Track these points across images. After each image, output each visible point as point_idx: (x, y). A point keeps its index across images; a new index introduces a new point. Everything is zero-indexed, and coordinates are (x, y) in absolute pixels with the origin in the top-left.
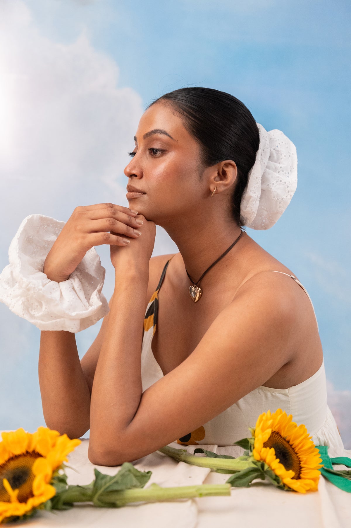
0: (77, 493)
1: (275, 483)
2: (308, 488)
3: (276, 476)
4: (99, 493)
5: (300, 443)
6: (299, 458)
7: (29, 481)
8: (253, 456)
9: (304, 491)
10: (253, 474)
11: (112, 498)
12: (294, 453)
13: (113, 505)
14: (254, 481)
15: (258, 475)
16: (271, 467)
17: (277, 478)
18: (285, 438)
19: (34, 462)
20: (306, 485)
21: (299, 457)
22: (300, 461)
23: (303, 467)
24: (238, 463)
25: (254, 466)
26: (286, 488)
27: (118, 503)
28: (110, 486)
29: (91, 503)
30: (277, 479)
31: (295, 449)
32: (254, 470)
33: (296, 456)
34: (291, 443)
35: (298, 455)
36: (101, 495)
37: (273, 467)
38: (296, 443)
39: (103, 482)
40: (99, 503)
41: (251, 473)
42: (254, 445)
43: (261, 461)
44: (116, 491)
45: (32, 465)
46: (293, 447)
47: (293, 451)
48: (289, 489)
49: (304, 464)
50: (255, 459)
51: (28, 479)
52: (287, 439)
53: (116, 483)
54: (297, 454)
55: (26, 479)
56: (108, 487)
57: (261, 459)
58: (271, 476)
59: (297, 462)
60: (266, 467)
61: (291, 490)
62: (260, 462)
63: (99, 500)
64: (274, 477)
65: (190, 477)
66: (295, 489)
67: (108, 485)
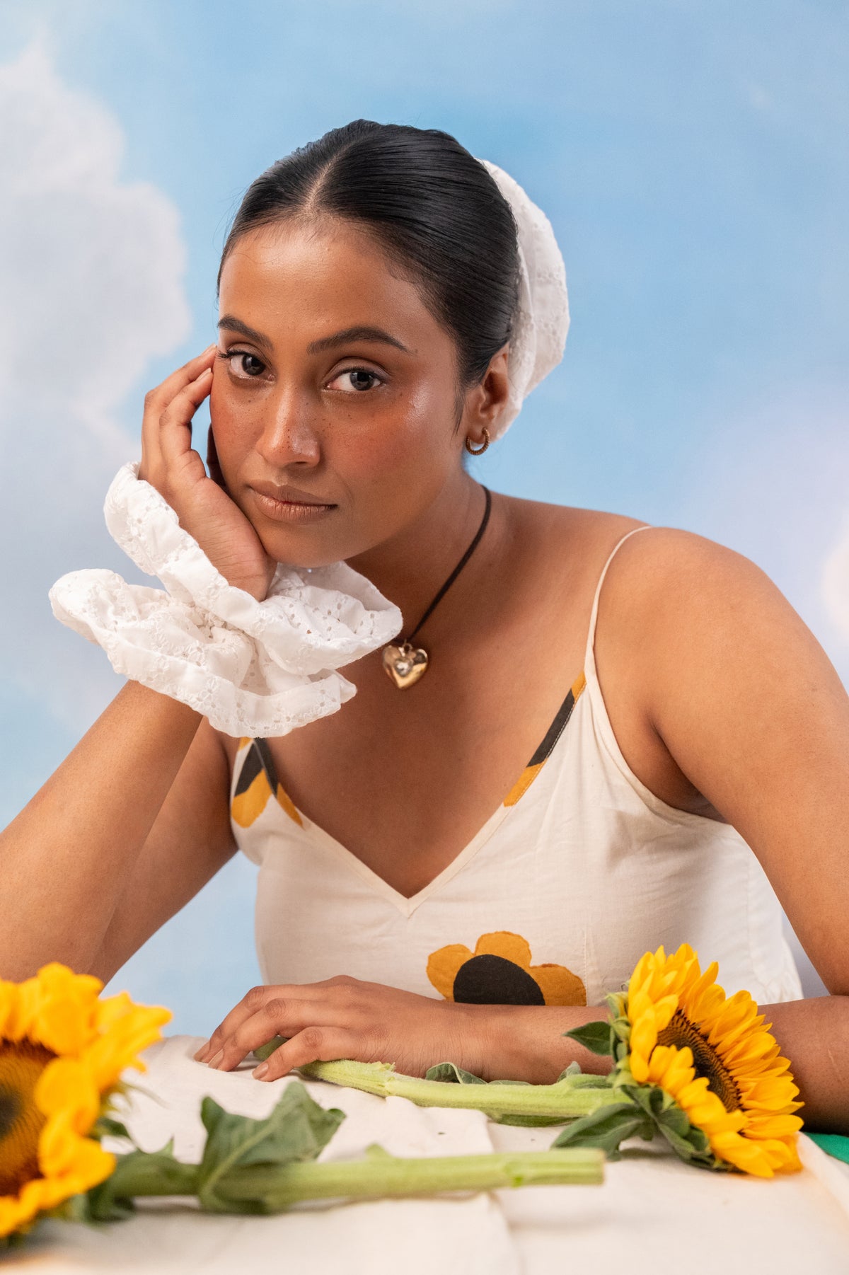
0: (151, 1170)
1: (690, 1149)
2: (779, 1164)
3: (693, 1127)
4: (221, 1169)
5: (738, 1042)
6: (736, 1083)
7: (20, 1131)
8: (629, 1070)
9: (771, 1174)
10: (625, 1122)
11: (252, 1187)
12: (722, 1068)
13: (255, 1208)
14: (624, 1145)
15: (638, 1125)
16: (679, 1102)
17: (695, 1132)
18: (697, 1027)
19: (39, 1074)
20: (774, 1153)
21: (735, 1079)
22: (738, 1091)
23: (747, 1108)
24: (568, 1095)
25: (629, 1101)
26: (717, 1164)
27: (271, 1200)
28: (255, 1147)
29: (191, 1201)
30: (693, 1134)
31: (722, 1057)
32: (625, 1112)
33: (728, 1077)
34: (712, 1040)
35: (731, 1074)
36: (224, 1177)
37: (685, 1103)
38: (727, 1040)
39: (235, 1135)
40: (216, 1202)
41: (623, 1118)
42: (628, 1039)
43: (652, 1085)
44: (267, 1165)
45: (32, 1083)
46: (719, 1050)
47: (719, 1063)
48: (724, 1167)
49: (750, 1099)
50: (632, 1079)
51: (17, 1123)
52: (703, 1030)
53: (271, 1139)
54: (728, 1071)
55: (11, 1125)
56: (249, 1152)
57: (650, 1079)
58: (675, 1128)
59: (733, 1093)
60: (667, 1102)
61: (730, 1167)
62: (648, 1086)
63: (217, 1192)
64: (686, 1130)
65: (441, 1133)
66: (741, 1166)
67: (248, 1144)
